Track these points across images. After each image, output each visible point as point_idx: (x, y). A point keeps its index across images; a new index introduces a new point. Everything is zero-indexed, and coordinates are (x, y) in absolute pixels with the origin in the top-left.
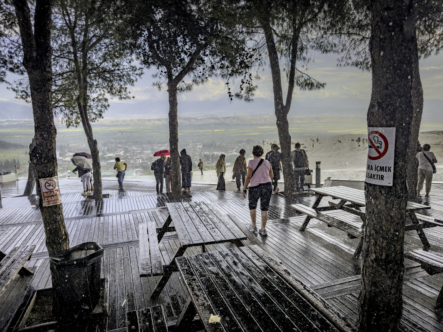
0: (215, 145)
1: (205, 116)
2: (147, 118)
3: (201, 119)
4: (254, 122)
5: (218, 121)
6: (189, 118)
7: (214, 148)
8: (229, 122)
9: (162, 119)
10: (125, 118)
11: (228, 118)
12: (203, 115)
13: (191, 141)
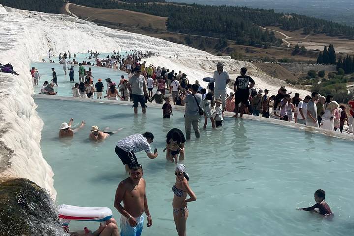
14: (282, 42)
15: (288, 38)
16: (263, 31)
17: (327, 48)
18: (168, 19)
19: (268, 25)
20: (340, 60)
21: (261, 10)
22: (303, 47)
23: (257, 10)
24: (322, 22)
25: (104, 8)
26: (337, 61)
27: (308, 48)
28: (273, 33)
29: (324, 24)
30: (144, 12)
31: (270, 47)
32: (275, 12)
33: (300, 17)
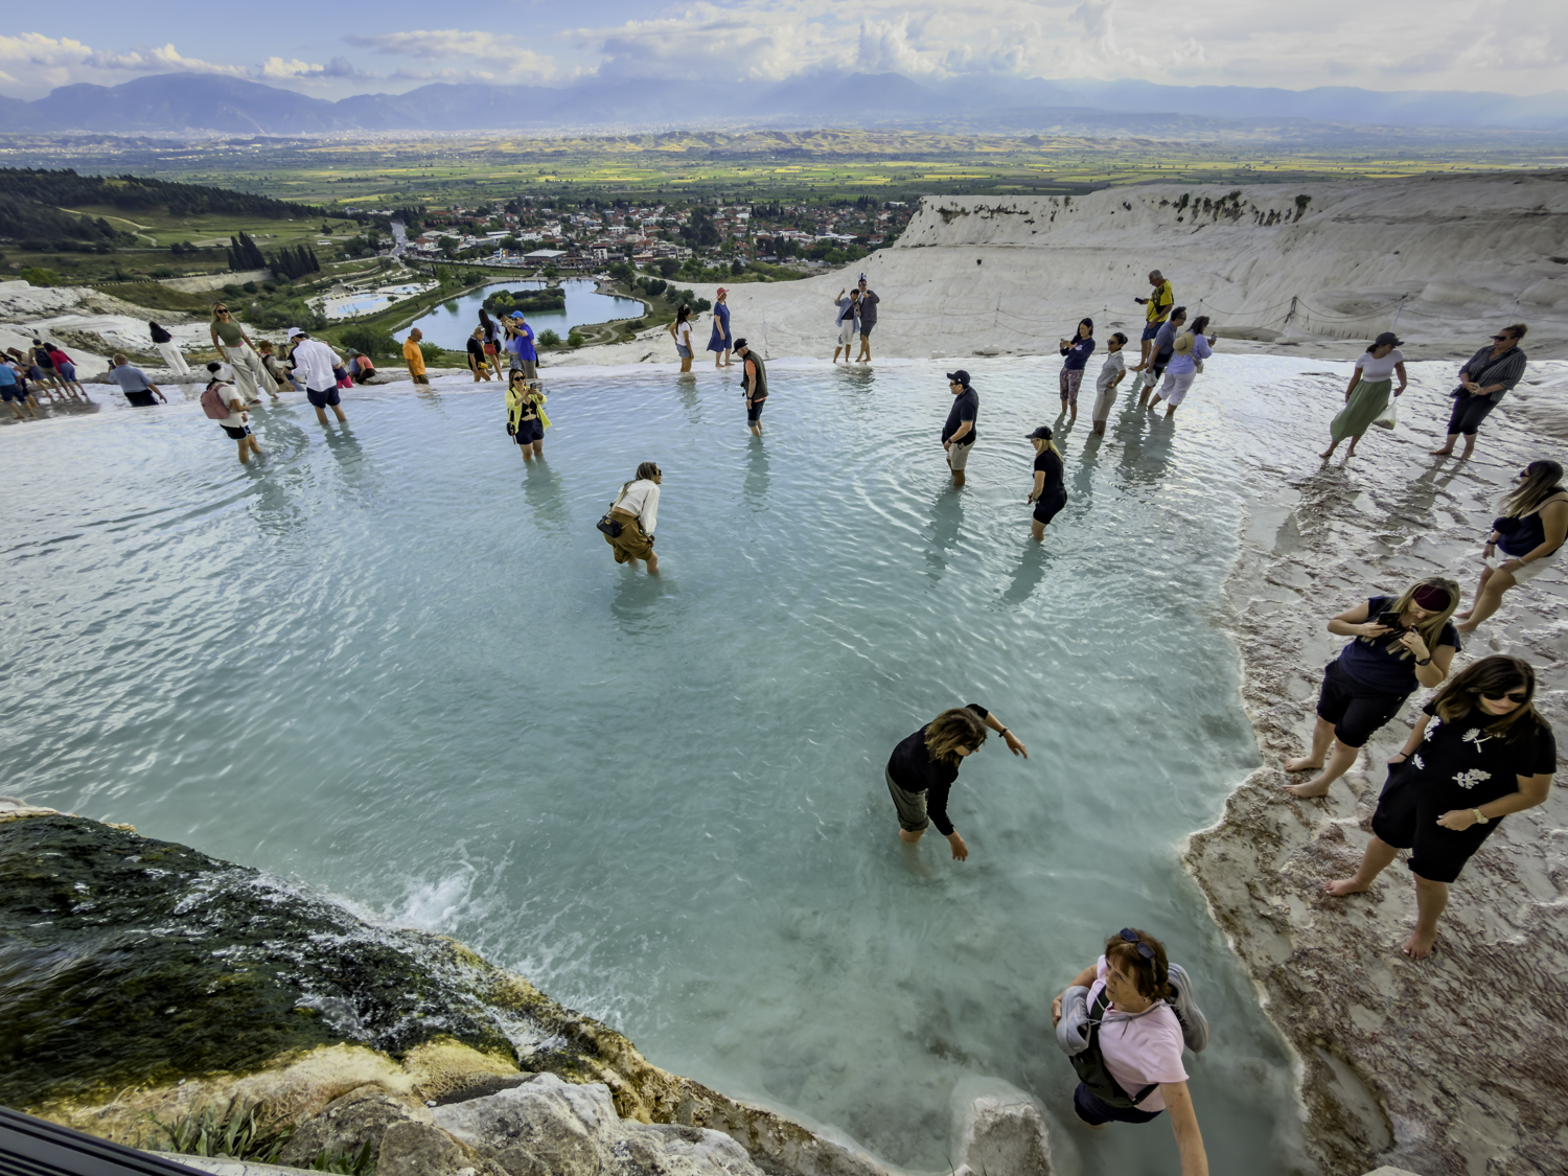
0: (782, 213)
1: (751, 128)
2: (605, 134)
3: (742, 138)
4: (875, 149)
5: (784, 145)
6: (710, 133)
7: (779, 222)
8: (811, 147)
9: (643, 136)
10: (549, 133)
11: (808, 135)
12: (745, 125)
13: (719, 201)
14: (135, 239)
15: (142, 227)
16: (78, 219)
17: (238, 240)
19: (76, 202)
20: (273, 260)
21: (42, 171)
22: (187, 244)
23: (29, 171)
24: (199, 190)
26: (268, 262)
27: (198, 244)
28: (101, 221)
29: (204, 193)
31: (114, 251)
32: (80, 175)
33: (147, 182)
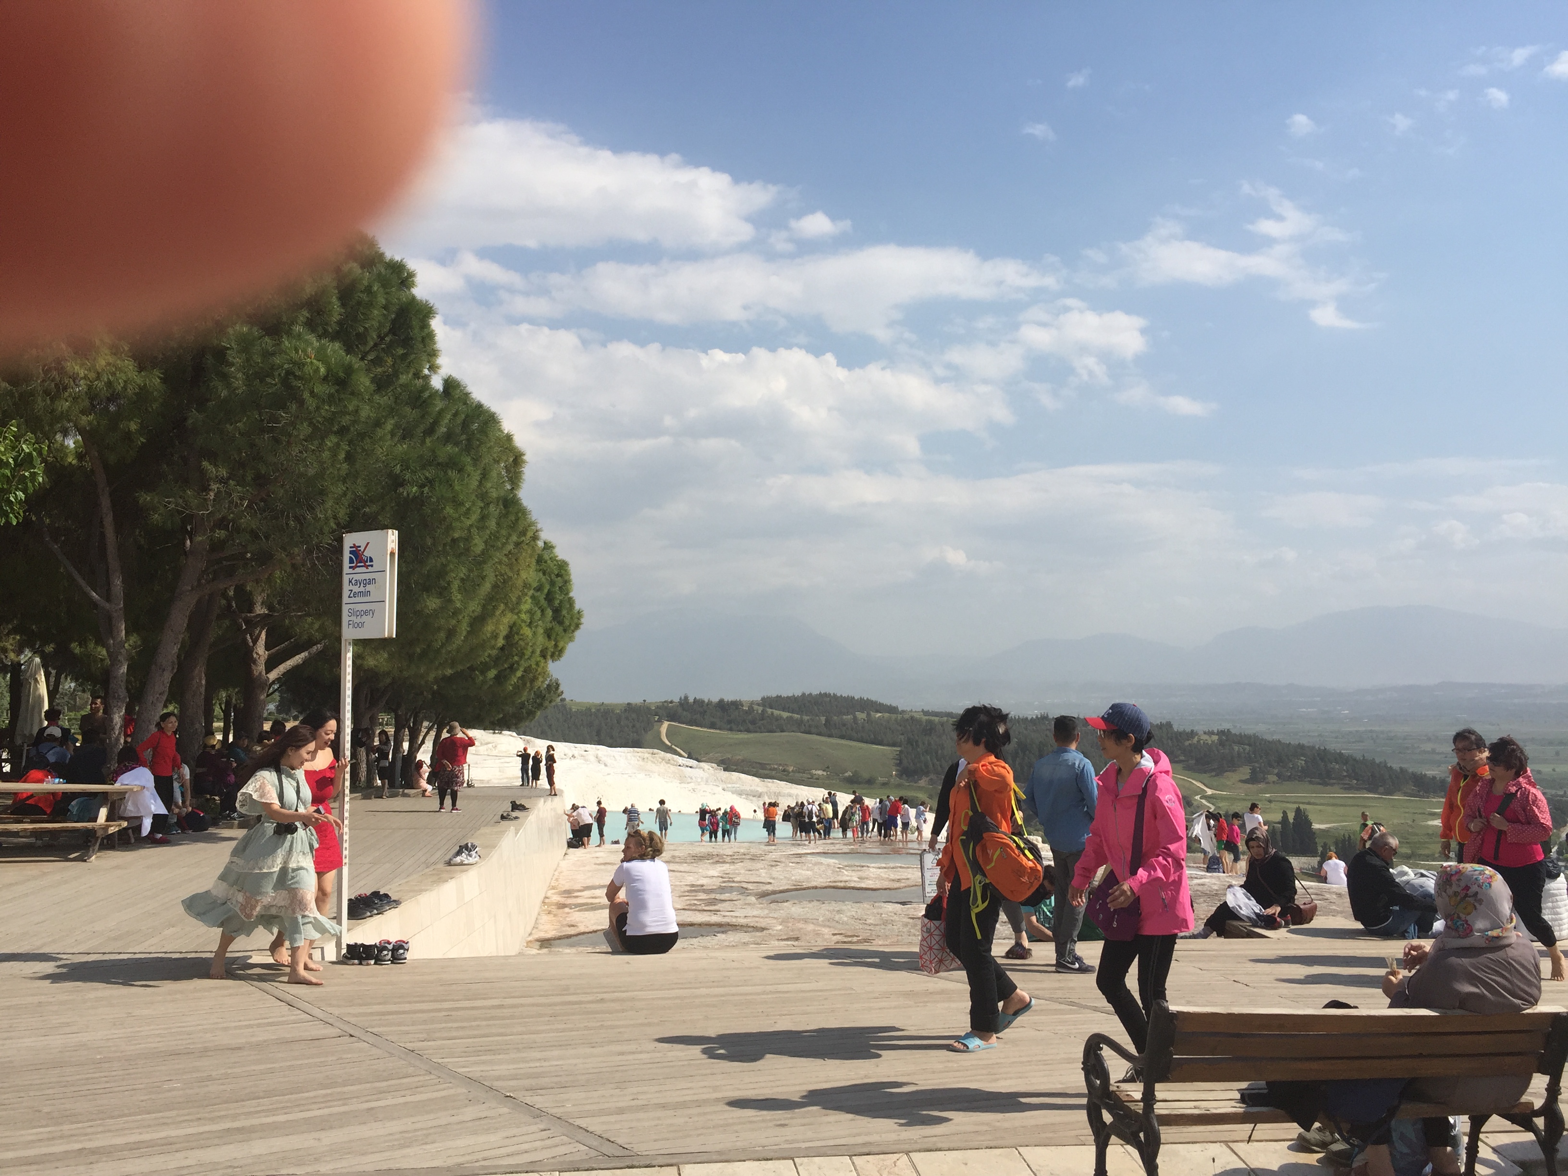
15: (1209, 792)
17: (1291, 814)
18: (901, 752)
24: (1300, 750)
25: (748, 731)
26: (1319, 848)
30: (842, 737)
32: (1176, 728)
